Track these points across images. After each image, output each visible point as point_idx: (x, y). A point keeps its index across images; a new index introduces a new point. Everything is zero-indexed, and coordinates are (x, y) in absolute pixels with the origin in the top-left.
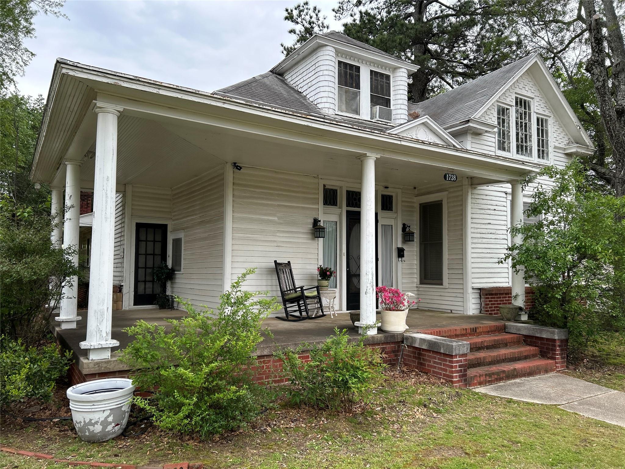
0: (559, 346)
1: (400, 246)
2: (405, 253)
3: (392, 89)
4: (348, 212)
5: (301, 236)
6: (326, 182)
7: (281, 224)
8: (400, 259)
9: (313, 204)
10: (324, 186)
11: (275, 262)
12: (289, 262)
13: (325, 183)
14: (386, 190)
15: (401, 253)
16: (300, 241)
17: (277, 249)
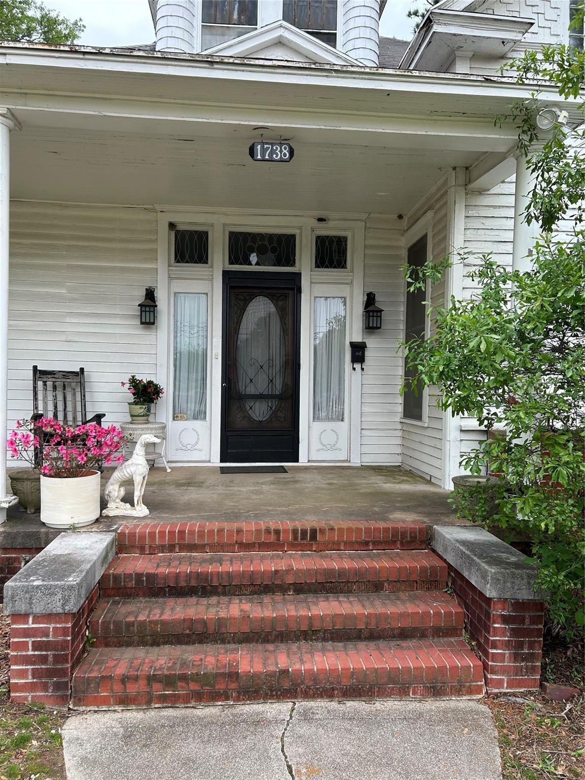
0: (505, 620)
1: (358, 338)
2: (368, 354)
3: (340, 11)
4: (225, 273)
5: (118, 321)
6: (175, 219)
7: (73, 300)
8: (358, 366)
9: (145, 260)
10: (172, 226)
11: (35, 368)
12: (82, 370)
13: (172, 220)
14: (322, 224)
15: (358, 353)
16: (118, 330)
17: (66, 347)
